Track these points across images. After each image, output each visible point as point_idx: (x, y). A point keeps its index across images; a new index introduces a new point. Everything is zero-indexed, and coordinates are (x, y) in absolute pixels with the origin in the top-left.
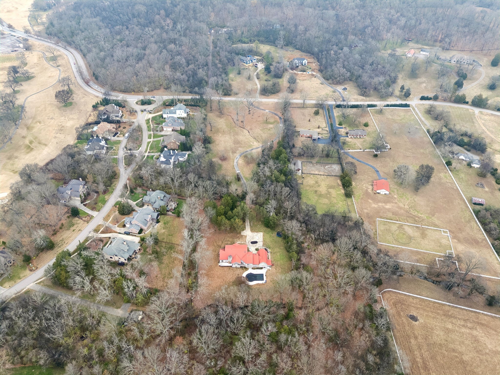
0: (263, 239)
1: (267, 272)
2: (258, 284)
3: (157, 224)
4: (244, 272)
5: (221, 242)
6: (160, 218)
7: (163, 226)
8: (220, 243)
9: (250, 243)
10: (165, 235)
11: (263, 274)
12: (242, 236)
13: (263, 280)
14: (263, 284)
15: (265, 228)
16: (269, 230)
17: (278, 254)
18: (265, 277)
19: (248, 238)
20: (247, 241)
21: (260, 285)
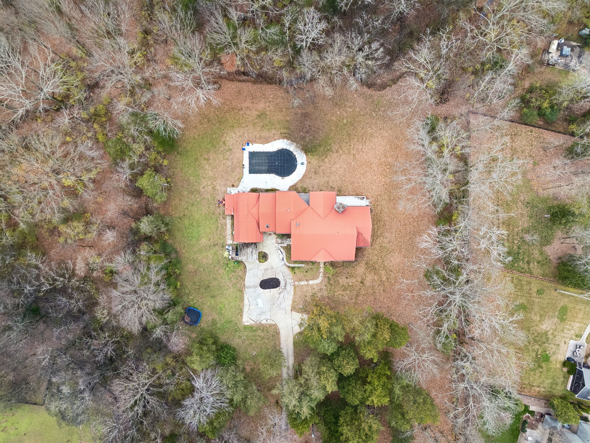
0: (242, 299)
1: (240, 179)
2: (266, 141)
3: (569, 354)
4: (301, 181)
5: (368, 283)
6: (565, 383)
7: (551, 348)
8: (370, 277)
9: (282, 284)
10: (536, 308)
11: (251, 172)
12: (304, 310)
13: (252, 155)
14: (254, 142)
15: (235, 342)
16: (223, 338)
17: (204, 241)
18: (246, 162)
19: (288, 303)
20: (290, 289)
21: (261, 137)
